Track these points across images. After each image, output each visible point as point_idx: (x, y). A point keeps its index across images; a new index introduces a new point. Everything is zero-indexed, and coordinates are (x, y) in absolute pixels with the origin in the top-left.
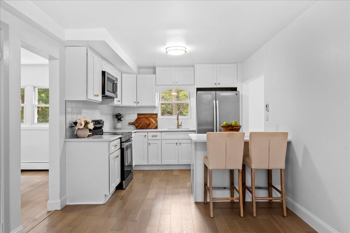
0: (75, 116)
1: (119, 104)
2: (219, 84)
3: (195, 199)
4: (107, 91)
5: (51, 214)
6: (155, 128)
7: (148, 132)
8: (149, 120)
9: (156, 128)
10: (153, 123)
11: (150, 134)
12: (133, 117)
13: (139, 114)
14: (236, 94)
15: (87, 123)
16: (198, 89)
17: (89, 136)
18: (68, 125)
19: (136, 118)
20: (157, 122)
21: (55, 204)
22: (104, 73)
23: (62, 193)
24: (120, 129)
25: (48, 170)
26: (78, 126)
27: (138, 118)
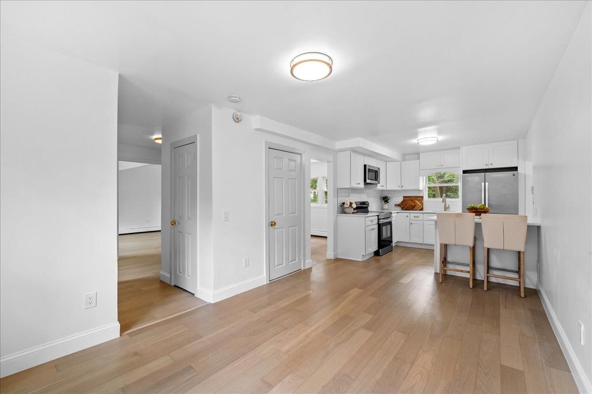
0: (344, 198)
1: (384, 188)
2: (491, 164)
3: (436, 270)
4: (368, 179)
5: (328, 260)
6: (420, 210)
7: (410, 213)
8: (415, 203)
9: (422, 209)
10: (418, 205)
11: (412, 215)
12: (399, 200)
13: (404, 197)
14: (514, 175)
15: (351, 204)
16: (465, 172)
17: (353, 213)
18: (339, 205)
19: (402, 200)
20: (423, 204)
21: (330, 255)
22: (365, 166)
23: (335, 249)
24: (387, 209)
25: (326, 237)
26: (345, 206)
27: (404, 200)
